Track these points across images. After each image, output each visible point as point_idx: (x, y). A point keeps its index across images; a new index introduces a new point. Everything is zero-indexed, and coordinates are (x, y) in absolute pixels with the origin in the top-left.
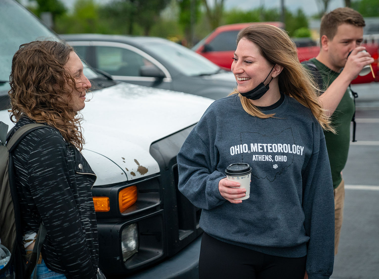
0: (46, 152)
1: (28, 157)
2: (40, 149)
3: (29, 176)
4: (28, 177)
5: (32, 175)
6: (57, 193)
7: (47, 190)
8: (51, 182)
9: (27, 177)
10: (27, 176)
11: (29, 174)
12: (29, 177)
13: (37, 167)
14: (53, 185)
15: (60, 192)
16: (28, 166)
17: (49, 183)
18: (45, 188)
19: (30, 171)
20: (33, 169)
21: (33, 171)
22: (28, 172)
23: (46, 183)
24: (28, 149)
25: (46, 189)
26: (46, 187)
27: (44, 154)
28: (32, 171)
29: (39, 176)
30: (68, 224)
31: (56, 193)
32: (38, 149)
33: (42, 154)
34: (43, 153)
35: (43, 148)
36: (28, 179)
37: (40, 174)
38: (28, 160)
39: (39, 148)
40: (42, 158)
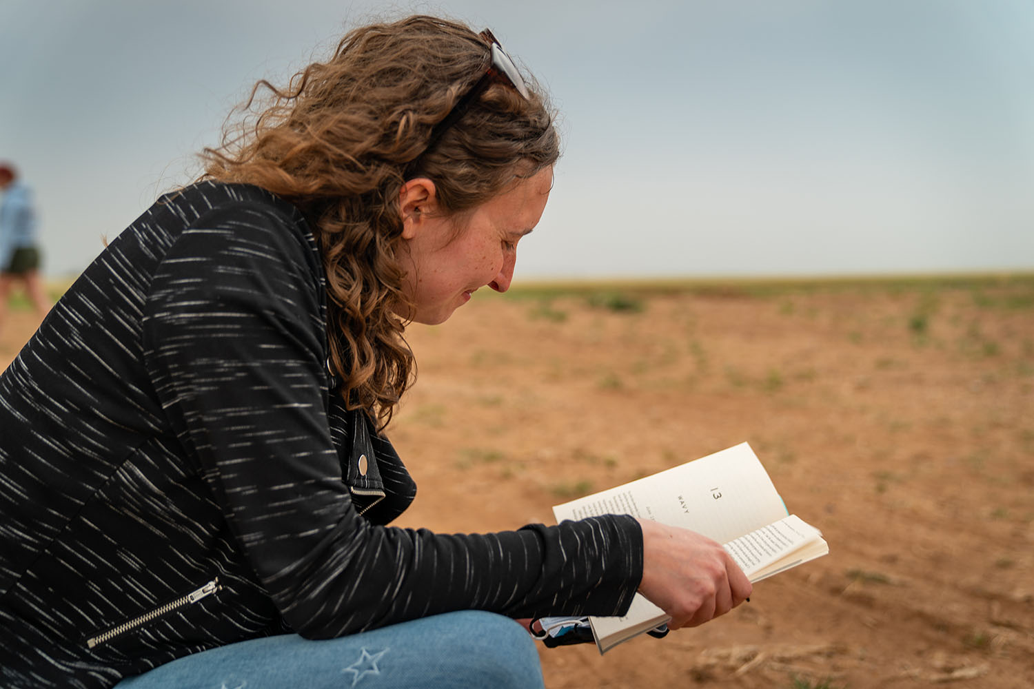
0: (243, 252)
1: (171, 241)
2: (224, 231)
3: (145, 316)
4: (142, 318)
5: (157, 316)
6: (240, 411)
7: (204, 389)
8: (226, 365)
9: (138, 317)
10: (141, 314)
11: (150, 308)
12: (145, 321)
13: (188, 292)
14: (230, 379)
15: (254, 410)
16: (156, 277)
17: (218, 366)
18: (197, 381)
19: (155, 297)
20: (171, 293)
21: (168, 300)
22: (148, 301)
23: (203, 361)
24: (183, 215)
25: (201, 385)
26: (201, 378)
27: (234, 254)
28: (163, 300)
29: (184, 325)
30: (258, 537)
31: (235, 412)
32: (219, 226)
33: (226, 253)
34: (232, 251)
35: (239, 231)
36: (140, 325)
37: (191, 322)
38: (165, 254)
39: (227, 224)
40: (223, 264)
